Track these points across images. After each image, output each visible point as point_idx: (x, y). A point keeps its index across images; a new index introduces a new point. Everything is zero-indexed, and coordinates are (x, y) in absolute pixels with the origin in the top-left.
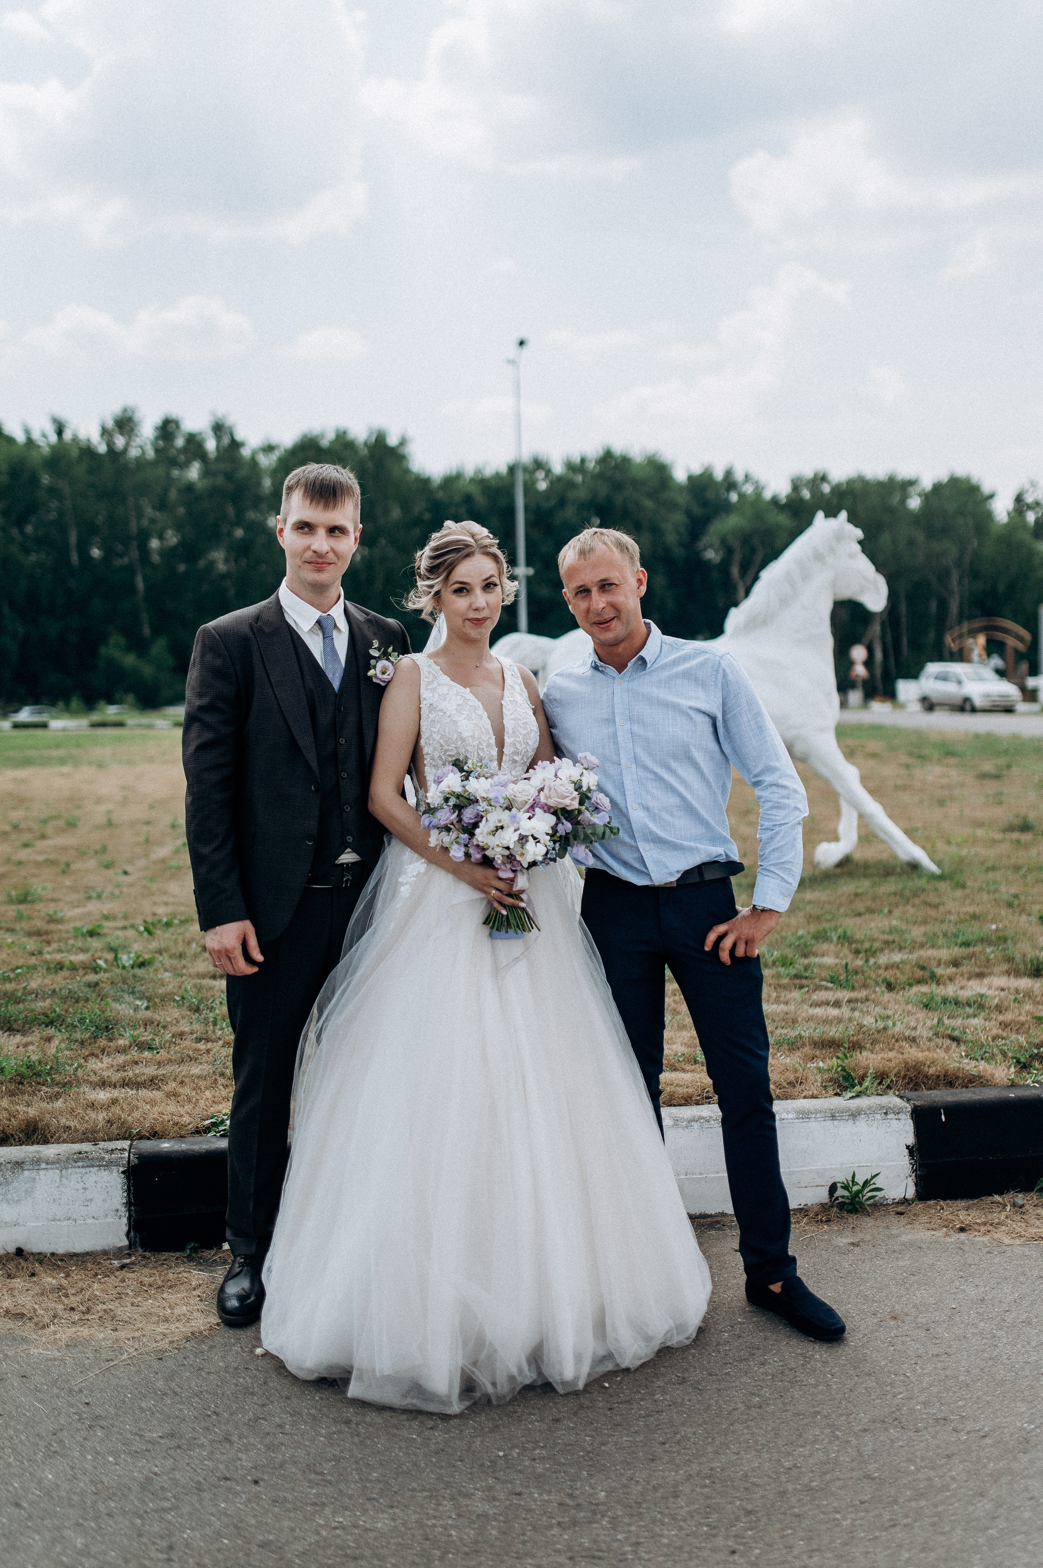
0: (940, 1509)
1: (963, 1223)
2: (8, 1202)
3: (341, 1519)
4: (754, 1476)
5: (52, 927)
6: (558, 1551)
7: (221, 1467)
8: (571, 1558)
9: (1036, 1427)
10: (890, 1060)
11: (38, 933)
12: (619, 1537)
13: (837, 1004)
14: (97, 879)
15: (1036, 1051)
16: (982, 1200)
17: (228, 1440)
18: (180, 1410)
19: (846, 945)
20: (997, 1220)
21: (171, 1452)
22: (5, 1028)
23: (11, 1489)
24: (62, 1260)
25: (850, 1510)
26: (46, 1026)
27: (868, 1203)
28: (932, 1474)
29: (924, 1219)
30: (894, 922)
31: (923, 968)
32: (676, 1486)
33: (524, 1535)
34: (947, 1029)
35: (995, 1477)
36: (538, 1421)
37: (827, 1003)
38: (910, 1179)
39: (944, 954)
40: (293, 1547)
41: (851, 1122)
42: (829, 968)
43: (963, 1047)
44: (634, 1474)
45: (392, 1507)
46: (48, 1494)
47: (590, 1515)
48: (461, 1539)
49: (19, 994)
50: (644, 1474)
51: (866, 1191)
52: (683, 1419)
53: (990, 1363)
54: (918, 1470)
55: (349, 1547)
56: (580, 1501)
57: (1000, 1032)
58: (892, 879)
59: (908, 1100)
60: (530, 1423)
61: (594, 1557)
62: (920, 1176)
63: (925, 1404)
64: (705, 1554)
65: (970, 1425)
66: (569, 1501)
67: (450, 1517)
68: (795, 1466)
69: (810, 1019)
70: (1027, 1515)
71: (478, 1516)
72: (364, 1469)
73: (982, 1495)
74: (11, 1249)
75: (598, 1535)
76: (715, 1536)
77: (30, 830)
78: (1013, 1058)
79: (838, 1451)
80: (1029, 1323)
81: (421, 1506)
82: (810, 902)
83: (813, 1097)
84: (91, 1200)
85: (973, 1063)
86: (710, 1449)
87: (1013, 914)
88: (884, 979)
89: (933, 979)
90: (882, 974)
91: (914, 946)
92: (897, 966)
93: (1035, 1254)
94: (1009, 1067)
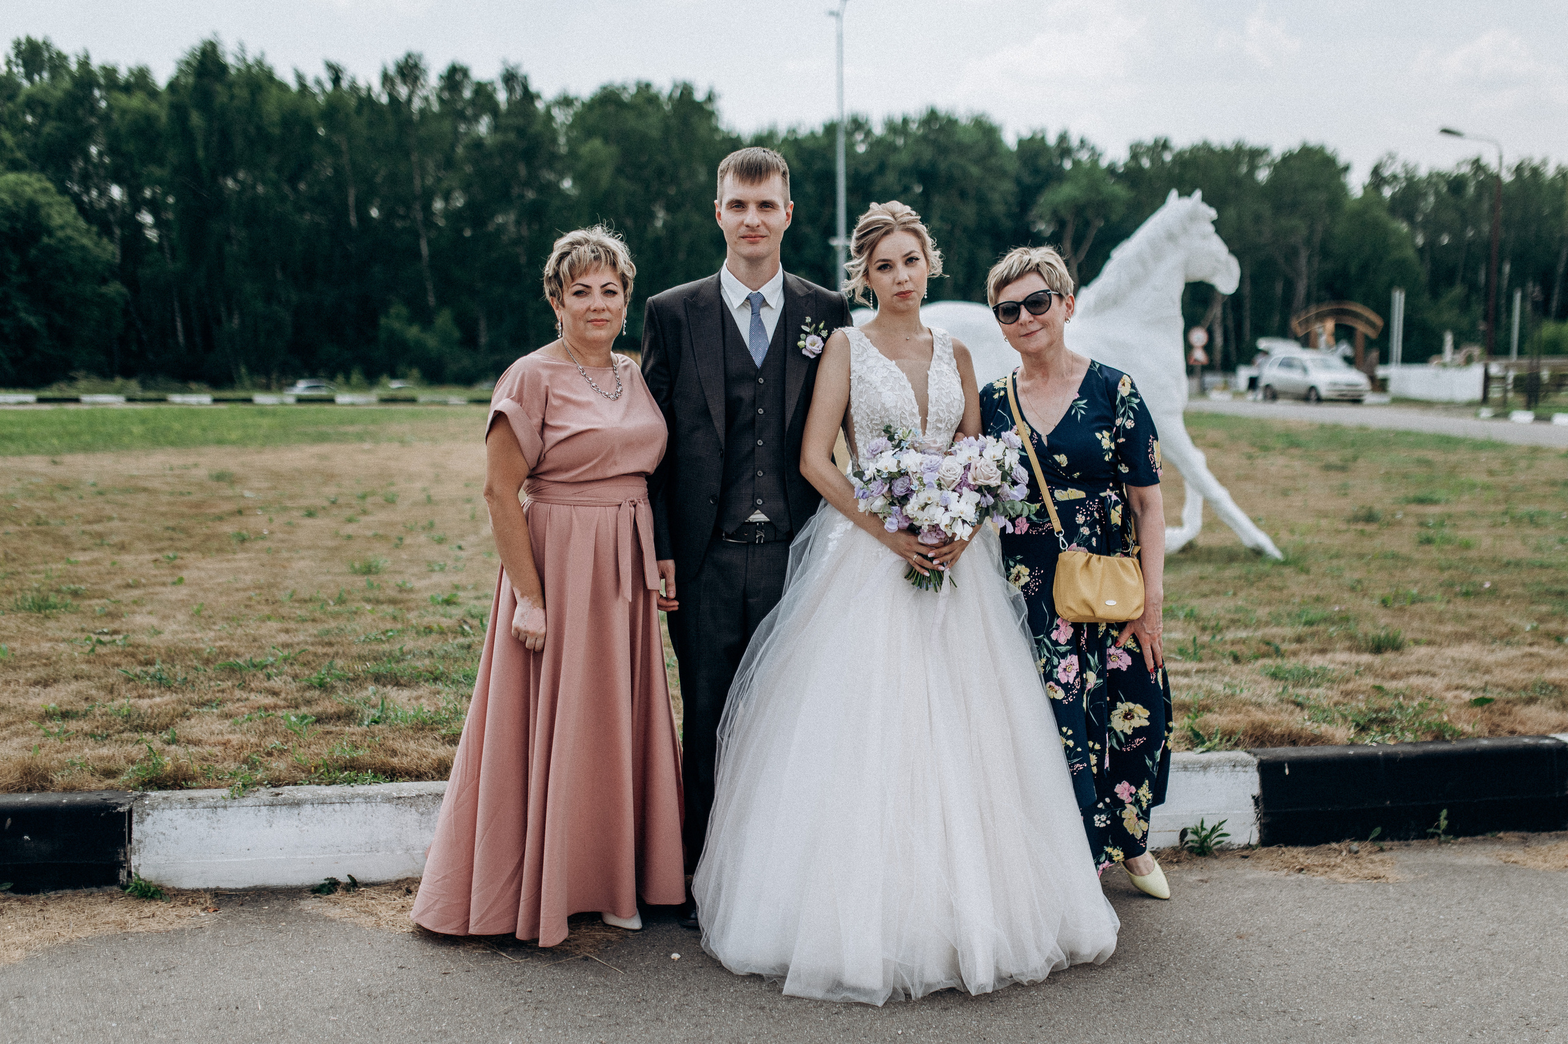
5: (404, 597)
10: (1238, 722)
11: (393, 602)
13: (1184, 674)
14: (432, 552)
15: (1375, 715)
16: (1321, 847)
19: (1194, 622)
20: (1333, 863)
22: (394, 684)
26: (433, 682)
27: (1216, 847)
29: (1267, 862)
30: (1240, 602)
31: (1267, 644)
34: (1291, 696)
38: (1255, 827)
39: (1286, 632)
41: (1201, 773)
42: (1176, 642)
43: (1307, 712)
49: (397, 654)
51: (1214, 836)
53: (1325, 972)
57: (1341, 699)
58: (1237, 564)
59: (1255, 755)
62: (1264, 824)
65: (1306, 1016)
77: (349, 506)
78: (1352, 721)
85: (1318, 725)
87: (1356, 597)
88: (1231, 653)
89: (1278, 653)
90: (1229, 648)
91: (1259, 624)
92: (1243, 641)
93: (1367, 890)
94: (1349, 730)
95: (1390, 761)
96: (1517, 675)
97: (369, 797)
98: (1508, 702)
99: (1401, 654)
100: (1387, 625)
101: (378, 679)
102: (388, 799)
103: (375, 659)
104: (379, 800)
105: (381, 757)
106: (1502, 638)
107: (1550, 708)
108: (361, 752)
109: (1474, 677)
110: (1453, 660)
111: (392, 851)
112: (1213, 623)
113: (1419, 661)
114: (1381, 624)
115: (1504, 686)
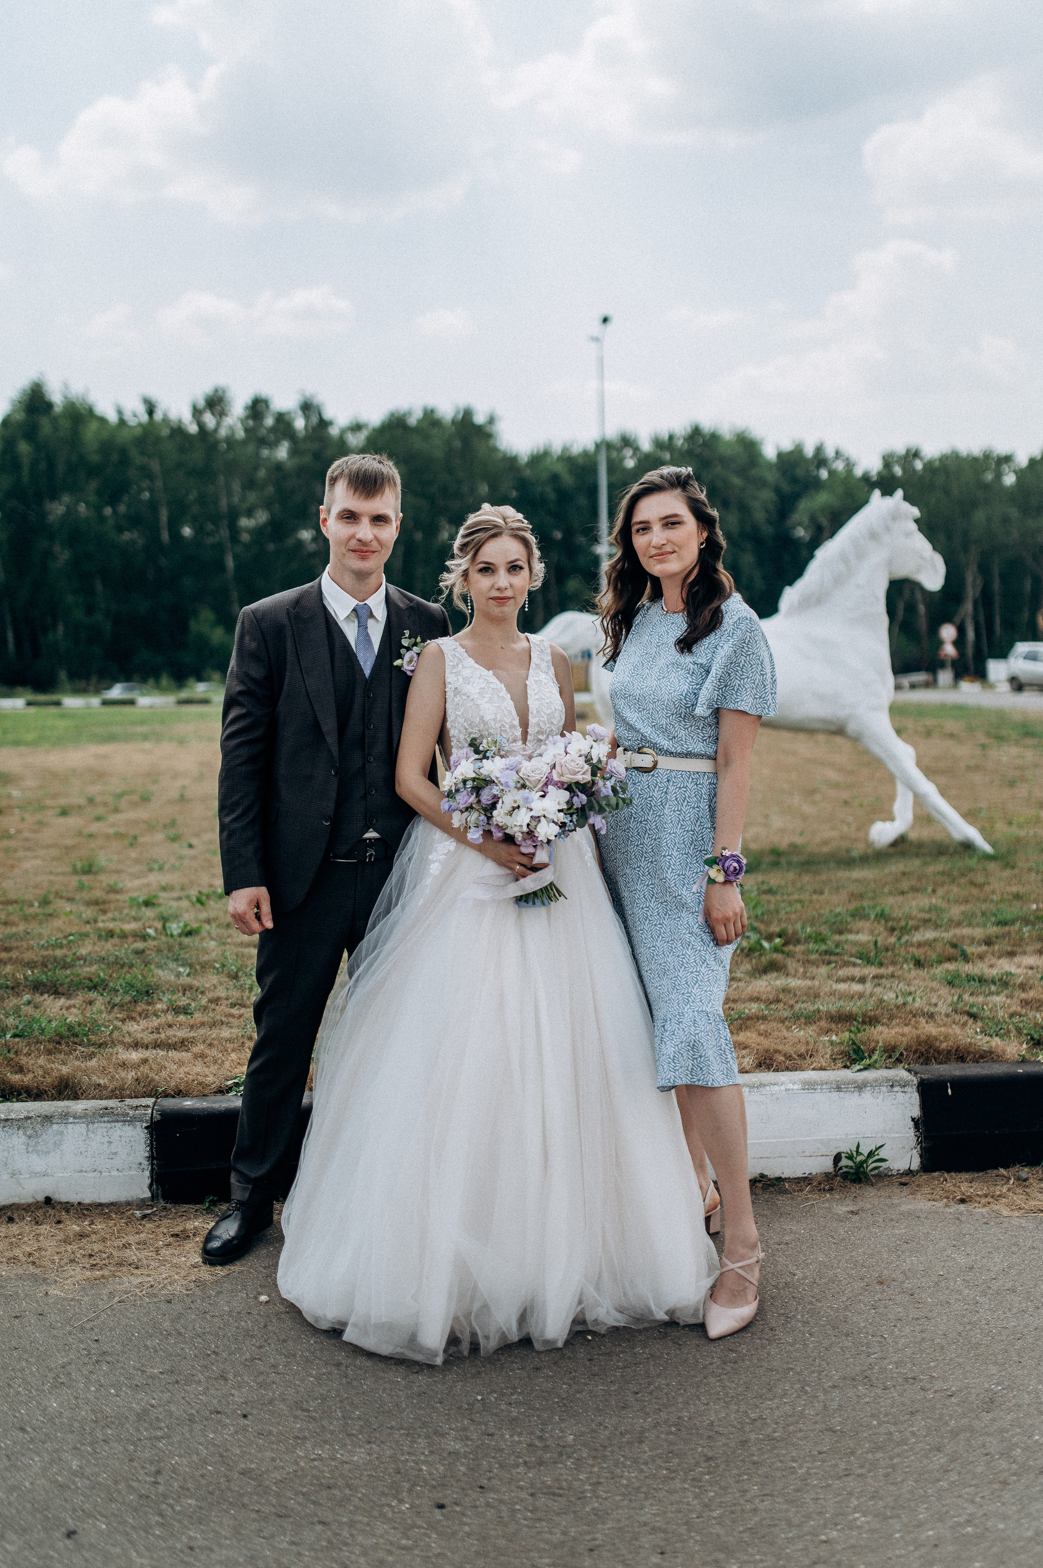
0: (895, 1461)
1: (964, 1194)
2: (37, 1152)
3: (320, 1452)
4: (719, 1426)
5: (112, 896)
6: (521, 1488)
7: (215, 1401)
8: (532, 1495)
9: (1003, 1389)
10: (903, 1035)
11: (96, 903)
12: (581, 1477)
13: (862, 980)
14: (161, 851)
16: (987, 1173)
17: (223, 1377)
18: (183, 1349)
19: (883, 922)
20: (998, 1193)
21: (170, 1387)
22: (51, 992)
23: (17, 1415)
24: (87, 1209)
25: (808, 1459)
26: (90, 990)
27: (873, 1173)
28: (893, 1428)
29: (927, 1190)
30: (934, 901)
31: (954, 946)
32: (642, 1432)
33: (490, 1472)
34: (966, 1005)
35: (954, 1434)
36: (519, 1369)
37: (852, 979)
38: (915, 1151)
39: (978, 933)
40: (272, 1475)
41: (856, 1094)
42: (860, 944)
43: (980, 1024)
44: (604, 1420)
45: (369, 1442)
46: (51, 1420)
47: (555, 1456)
48: (431, 1474)
49: (69, 960)
50: (615, 1420)
51: (870, 1161)
52: (658, 1371)
53: (968, 1327)
54: (880, 1425)
55: (324, 1477)
56: (548, 1443)
57: (1019, 1009)
58: (943, 859)
59: (916, 1073)
60: (511, 1370)
61: (554, 1494)
62: (925, 1148)
63: (898, 1364)
64: (661, 1494)
65: (938, 1385)
66: (537, 1443)
67: (423, 1454)
68: (761, 1417)
69: (833, 993)
70: (979, 1469)
71: (450, 1453)
72: (348, 1408)
73: (939, 1450)
74: (41, 1198)
75: (561, 1474)
76: (673, 1479)
77: (105, 804)
78: (1027, 1035)
79: (805, 1405)
80: (1014, 1291)
81: (397, 1443)
82: (856, 881)
83: (822, 1069)
84: (116, 1153)
85: (988, 1038)
86: (680, 1399)
88: (913, 957)
89: (966, 958)
90: (913, 950)
91: (949, 924)
92: (930, 943)
93: (1031, 1226)
94: (1021, 1045)
101: (37, 987)
103: (44, 965)
112: (903, 923)
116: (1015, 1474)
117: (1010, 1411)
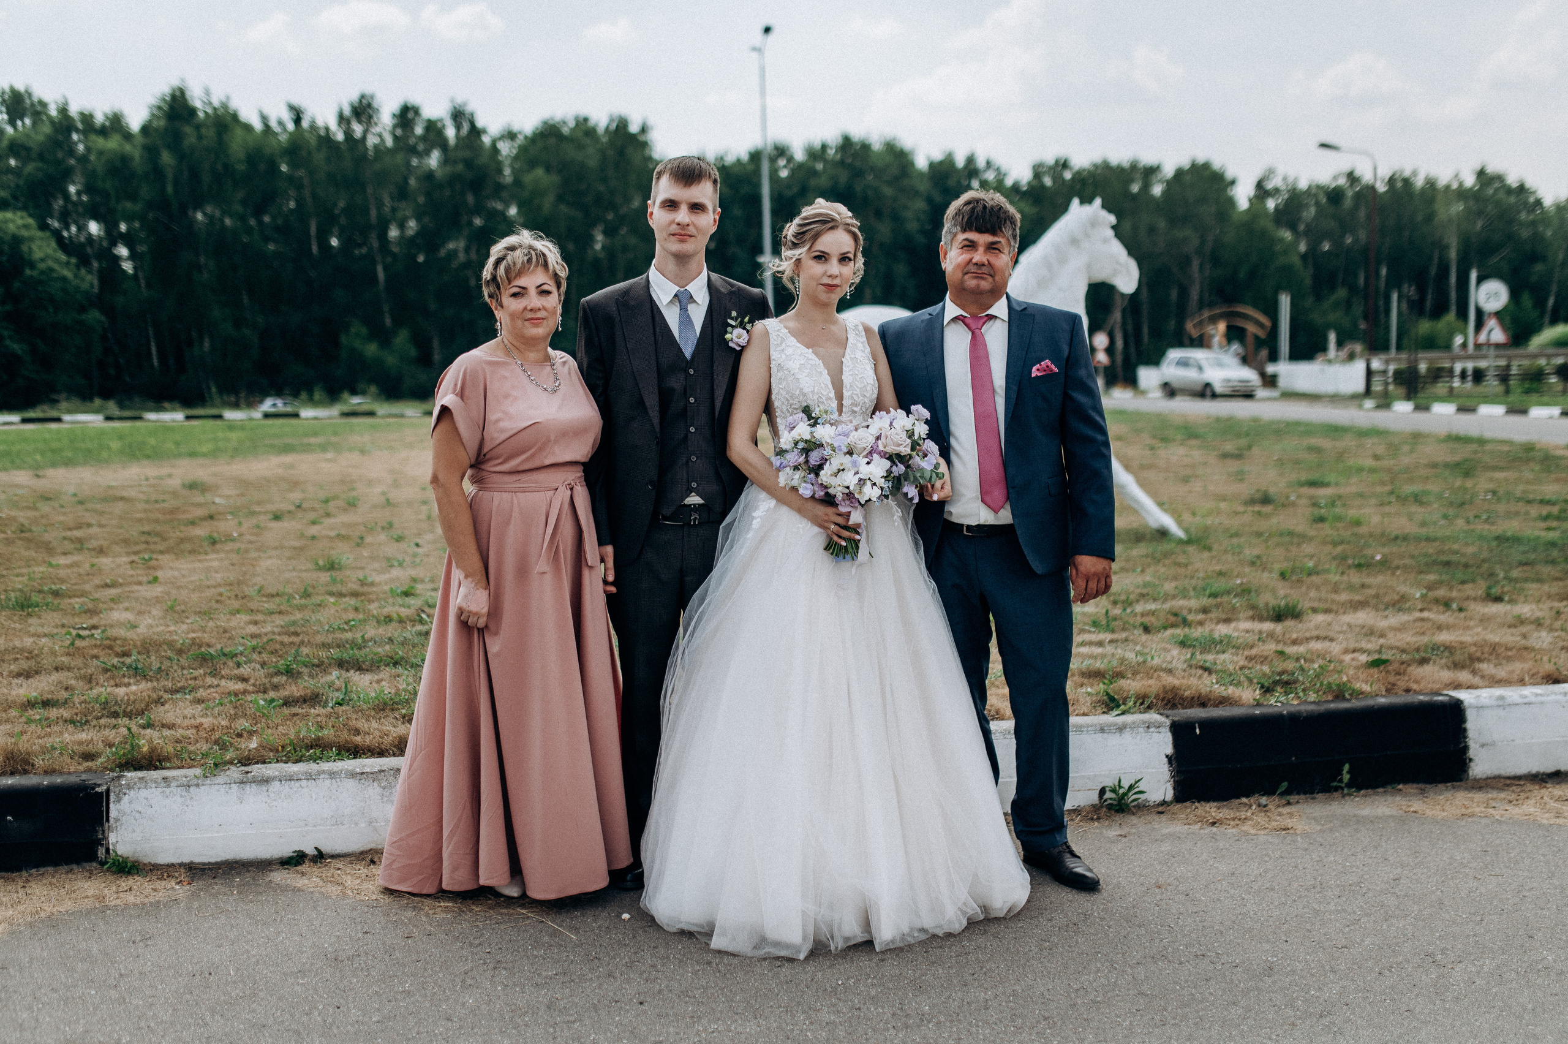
0: (1201, 1014)
1: (1215, 819)
3: (716, 1027)
4: (1050, 995)
5: (365, 589)
7: (611, 994)
9: (1279, 960)
10: (1150, 686)
11: (355, 594)
13: (1100, 644)
14: (391, 550)
15: (1278, 678)
16: (1231, 802)
17: (611, 975)
20: (1243, 817)
21: (567, 985)
22: (356, 669)
25: (1129, 1016)
27: (1133, 804)
28: (1194, 992)
29: (1182, 817)
30: (1148, 578)
31: (1176, 615)
32: (986, 1002)
34: (1200, 662)
37: (1091, 643)
38: (1169, 784)
39: (1194, 603)
41: (1118, 734)
42: (1091, 615)
43: (1214, 676)
44: (951, 995)
45: (756, 1019)
47: (918, 1021)
48: (816, 1038)
49: (359, 642)
50: (960, 994)
51: (1131, 794)
53: (1240, 917)
54: (1182, 988)
56: (909, 1013)
57: (1246, 663)
58: (1144, 544)
59: (1167, 717)
62: (1178, 781)
63: (1187, 946)
65: (1224, 959)
66: (900, 1013)
67: (805, 1025)
68: (1083, 988)
70: (1271, 1016)
71: (827, 1023)
72: (729, 995)
73: (1235, 1005)
77: (313, 509)
78: (1258, 684)
79: (1117, 978)
80: (1273, 889)
81: (780, 1017)
83: (1084, 714)
85: (1223, 688)
87: (1256, 571)
88: (1142, 624)
89: (1188, 624)
90: (1139, 619)
91: (1167, 597)
92: (1153, 613)
93: (1276, 841)
94: (1255, 690)
95: (1294, 719)
96: (1408, 638)
97: (334, 773)
98: (1403, 663)
99: (1301, 622)
100: (1286, 597)
101: (341, 664)
102: (352, 775)
103: (338, 646)
104: (343, 776)
105: (345, 736)
106: (1394, 605)
107: (1442, 668)
108: (326, 732)
109: (1369, 641)
110: (1350, 626)
111: (356, 824)
112: (1123, 597)
113: (1317, 627)
114: (1281, 594)
115: (1397, 648)
116: (1300, 1018)
117: (1287, 974)
